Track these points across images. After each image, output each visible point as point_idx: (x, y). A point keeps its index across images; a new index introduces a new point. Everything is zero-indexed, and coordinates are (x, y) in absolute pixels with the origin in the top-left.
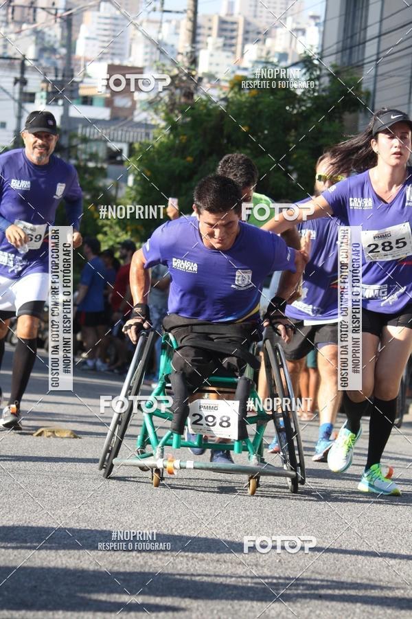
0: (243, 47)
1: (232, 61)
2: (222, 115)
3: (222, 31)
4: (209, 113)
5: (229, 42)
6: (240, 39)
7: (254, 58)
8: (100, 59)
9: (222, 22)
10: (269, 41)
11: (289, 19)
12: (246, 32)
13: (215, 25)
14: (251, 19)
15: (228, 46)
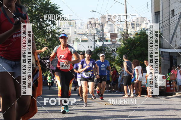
0: (136, 28)
1: (134, 31)
2: (134, 40)
3: (132, 25)
4: (131, 40)
5: (133, 27)
6: (135, 26)
7: (138, 29)
8: (109, 32)
9: (132, 23)
10: (141, 26)
11: (144, 21)
12: (136, 25)
13: (130, 24)
14: (137, 22)
15: (133, 28)
